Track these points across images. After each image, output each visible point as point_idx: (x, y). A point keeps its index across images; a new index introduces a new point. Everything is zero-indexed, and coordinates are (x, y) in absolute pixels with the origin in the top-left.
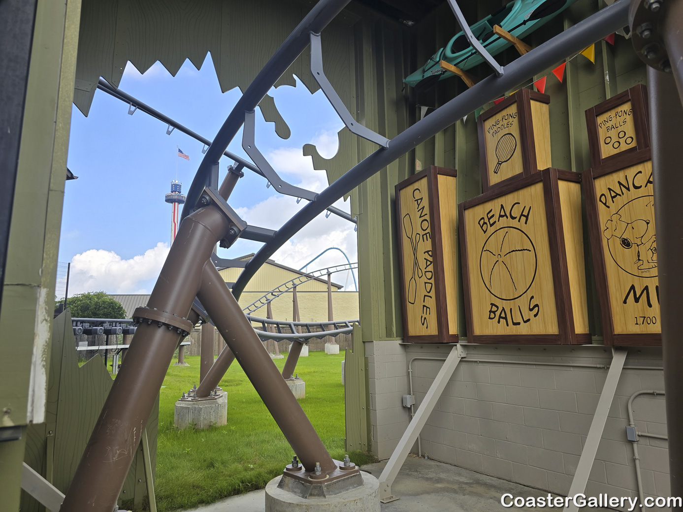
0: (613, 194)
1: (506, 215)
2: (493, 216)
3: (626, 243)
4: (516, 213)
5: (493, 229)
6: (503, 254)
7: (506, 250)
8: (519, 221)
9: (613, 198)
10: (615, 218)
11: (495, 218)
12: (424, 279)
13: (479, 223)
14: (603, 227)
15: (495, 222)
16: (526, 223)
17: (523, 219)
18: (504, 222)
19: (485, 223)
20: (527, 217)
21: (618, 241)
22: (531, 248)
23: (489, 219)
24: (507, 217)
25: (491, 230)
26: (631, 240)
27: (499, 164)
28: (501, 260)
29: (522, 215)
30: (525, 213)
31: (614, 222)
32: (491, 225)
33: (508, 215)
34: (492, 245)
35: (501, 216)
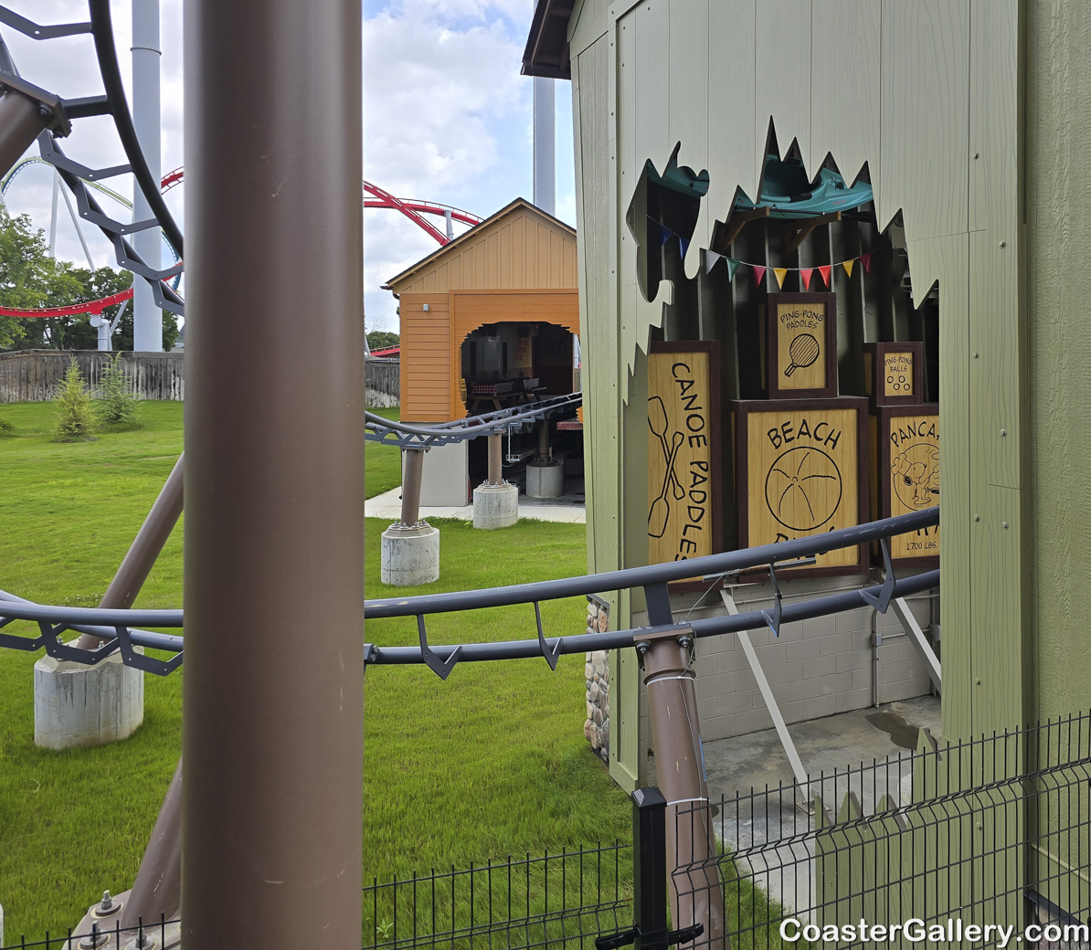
0: (903, 436)
1: (808, 433)
2: (791, 430)
3: (908, 480)
4: (822, 433)
5: (789, 446)
6: (800, 477)
7: (805, 472)
8: (825, 444)
9: (902, 438)
10: (902, 457)
11: (795, 433)
12: (687, 501)
13: (769, 434)
14: (892, 464)
15: (793, 438)
16: (833, 448)
17: (830, 443)
18: (804, 440)
19: (777, 436)
20: (835, 442)
21: (902, 478)
22: (837, 476)
23: (784, 433)
24: (810, 436)
25: (785, 446)
26: (912, 479)
27: (794, 366)
28: (796, 484)
29: (829, 438)
30: (834, 437)
31: (901, 461)
32: (787, 441)
33: (812, 434)
34: (785, 463)
35: (801, 433)
